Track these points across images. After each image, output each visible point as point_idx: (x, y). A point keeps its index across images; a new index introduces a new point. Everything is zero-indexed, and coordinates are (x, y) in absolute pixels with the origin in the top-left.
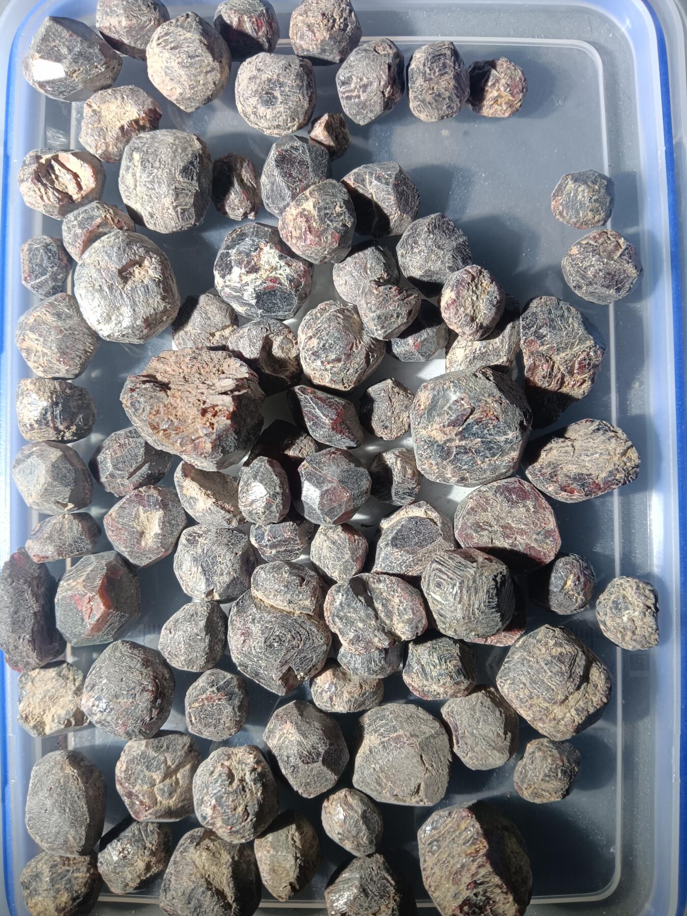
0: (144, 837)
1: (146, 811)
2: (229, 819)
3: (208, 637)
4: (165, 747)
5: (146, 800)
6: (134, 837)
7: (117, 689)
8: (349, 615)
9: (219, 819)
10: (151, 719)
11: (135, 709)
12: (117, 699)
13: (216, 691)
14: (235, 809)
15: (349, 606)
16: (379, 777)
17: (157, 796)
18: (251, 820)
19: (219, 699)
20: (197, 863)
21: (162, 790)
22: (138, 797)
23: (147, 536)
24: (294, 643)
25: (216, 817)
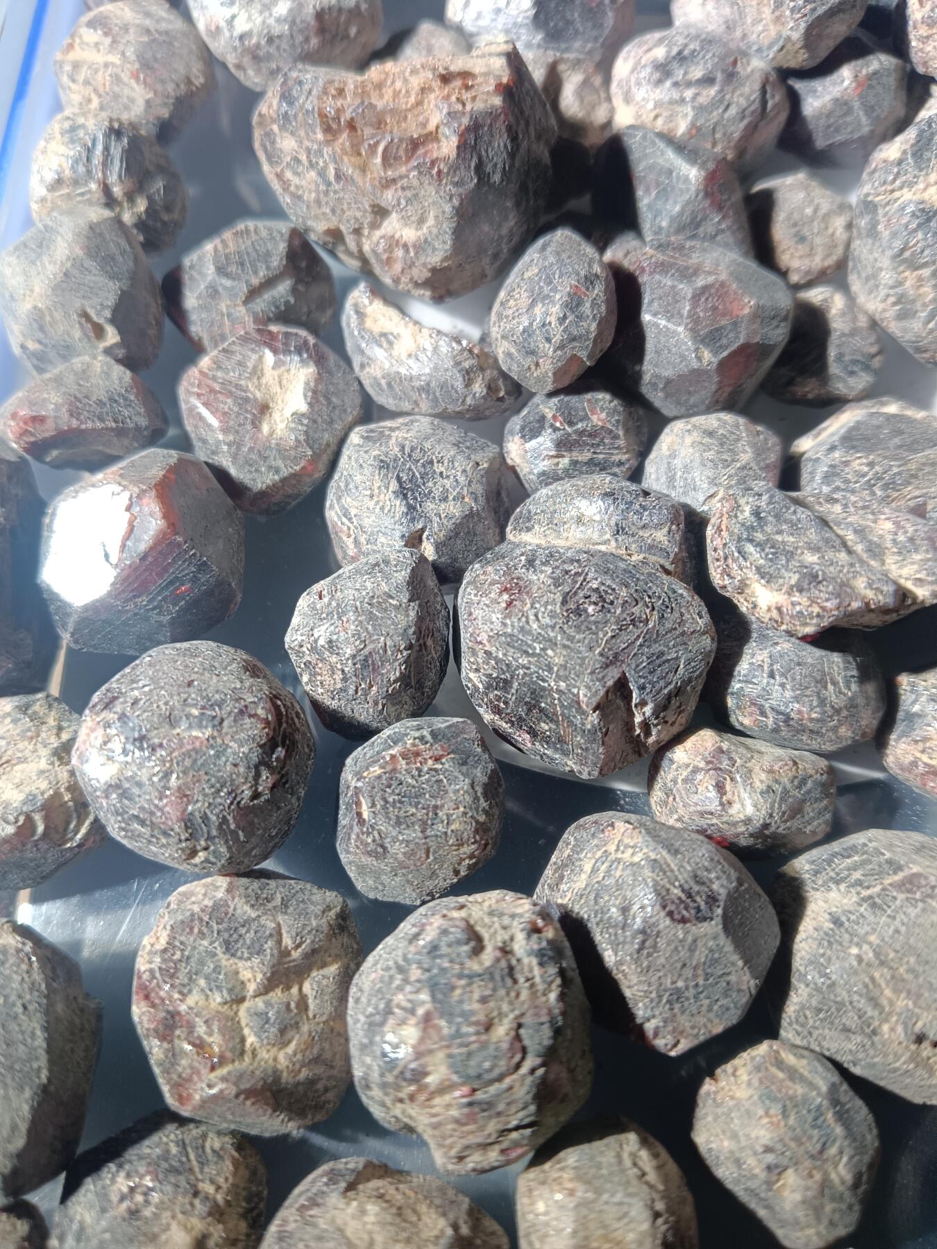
0: (194, 1163)
1: (213, 1069)
2: (469, 1055)
3: (414, 605)
4: (278, 901)
5: (216, 1042)
6: (166, 1160)
7: (175, 701)
8: (779, 538)
9: (441, 1055)
10: (256, 795)
11: (218, 756)
12: (173, 726)
13: (429, 738)
14: (488, 1027)
15: (778, 517)
16: (873, 979)
17: (246, 1031)
18: (533, 1071)
19: (437, 759)
20: (349, 1233)
21: (263, 1017)
22: (191, 1027)
23: (276, 416)
24: (636, 610)
25: (431, 1052)
